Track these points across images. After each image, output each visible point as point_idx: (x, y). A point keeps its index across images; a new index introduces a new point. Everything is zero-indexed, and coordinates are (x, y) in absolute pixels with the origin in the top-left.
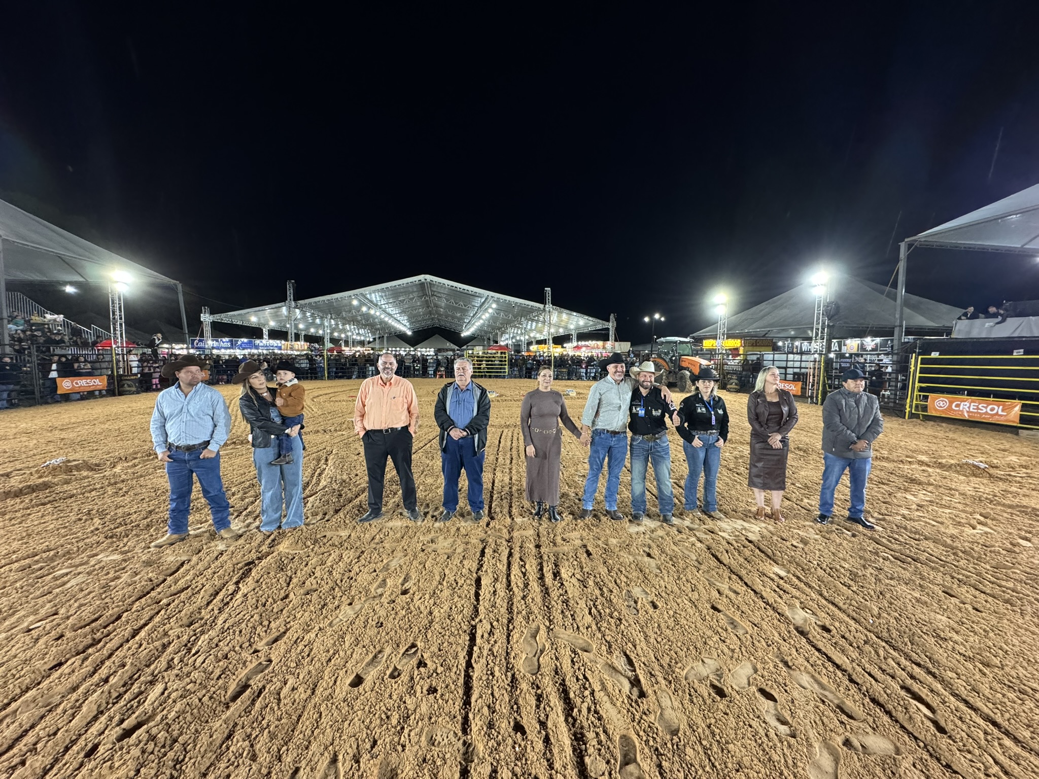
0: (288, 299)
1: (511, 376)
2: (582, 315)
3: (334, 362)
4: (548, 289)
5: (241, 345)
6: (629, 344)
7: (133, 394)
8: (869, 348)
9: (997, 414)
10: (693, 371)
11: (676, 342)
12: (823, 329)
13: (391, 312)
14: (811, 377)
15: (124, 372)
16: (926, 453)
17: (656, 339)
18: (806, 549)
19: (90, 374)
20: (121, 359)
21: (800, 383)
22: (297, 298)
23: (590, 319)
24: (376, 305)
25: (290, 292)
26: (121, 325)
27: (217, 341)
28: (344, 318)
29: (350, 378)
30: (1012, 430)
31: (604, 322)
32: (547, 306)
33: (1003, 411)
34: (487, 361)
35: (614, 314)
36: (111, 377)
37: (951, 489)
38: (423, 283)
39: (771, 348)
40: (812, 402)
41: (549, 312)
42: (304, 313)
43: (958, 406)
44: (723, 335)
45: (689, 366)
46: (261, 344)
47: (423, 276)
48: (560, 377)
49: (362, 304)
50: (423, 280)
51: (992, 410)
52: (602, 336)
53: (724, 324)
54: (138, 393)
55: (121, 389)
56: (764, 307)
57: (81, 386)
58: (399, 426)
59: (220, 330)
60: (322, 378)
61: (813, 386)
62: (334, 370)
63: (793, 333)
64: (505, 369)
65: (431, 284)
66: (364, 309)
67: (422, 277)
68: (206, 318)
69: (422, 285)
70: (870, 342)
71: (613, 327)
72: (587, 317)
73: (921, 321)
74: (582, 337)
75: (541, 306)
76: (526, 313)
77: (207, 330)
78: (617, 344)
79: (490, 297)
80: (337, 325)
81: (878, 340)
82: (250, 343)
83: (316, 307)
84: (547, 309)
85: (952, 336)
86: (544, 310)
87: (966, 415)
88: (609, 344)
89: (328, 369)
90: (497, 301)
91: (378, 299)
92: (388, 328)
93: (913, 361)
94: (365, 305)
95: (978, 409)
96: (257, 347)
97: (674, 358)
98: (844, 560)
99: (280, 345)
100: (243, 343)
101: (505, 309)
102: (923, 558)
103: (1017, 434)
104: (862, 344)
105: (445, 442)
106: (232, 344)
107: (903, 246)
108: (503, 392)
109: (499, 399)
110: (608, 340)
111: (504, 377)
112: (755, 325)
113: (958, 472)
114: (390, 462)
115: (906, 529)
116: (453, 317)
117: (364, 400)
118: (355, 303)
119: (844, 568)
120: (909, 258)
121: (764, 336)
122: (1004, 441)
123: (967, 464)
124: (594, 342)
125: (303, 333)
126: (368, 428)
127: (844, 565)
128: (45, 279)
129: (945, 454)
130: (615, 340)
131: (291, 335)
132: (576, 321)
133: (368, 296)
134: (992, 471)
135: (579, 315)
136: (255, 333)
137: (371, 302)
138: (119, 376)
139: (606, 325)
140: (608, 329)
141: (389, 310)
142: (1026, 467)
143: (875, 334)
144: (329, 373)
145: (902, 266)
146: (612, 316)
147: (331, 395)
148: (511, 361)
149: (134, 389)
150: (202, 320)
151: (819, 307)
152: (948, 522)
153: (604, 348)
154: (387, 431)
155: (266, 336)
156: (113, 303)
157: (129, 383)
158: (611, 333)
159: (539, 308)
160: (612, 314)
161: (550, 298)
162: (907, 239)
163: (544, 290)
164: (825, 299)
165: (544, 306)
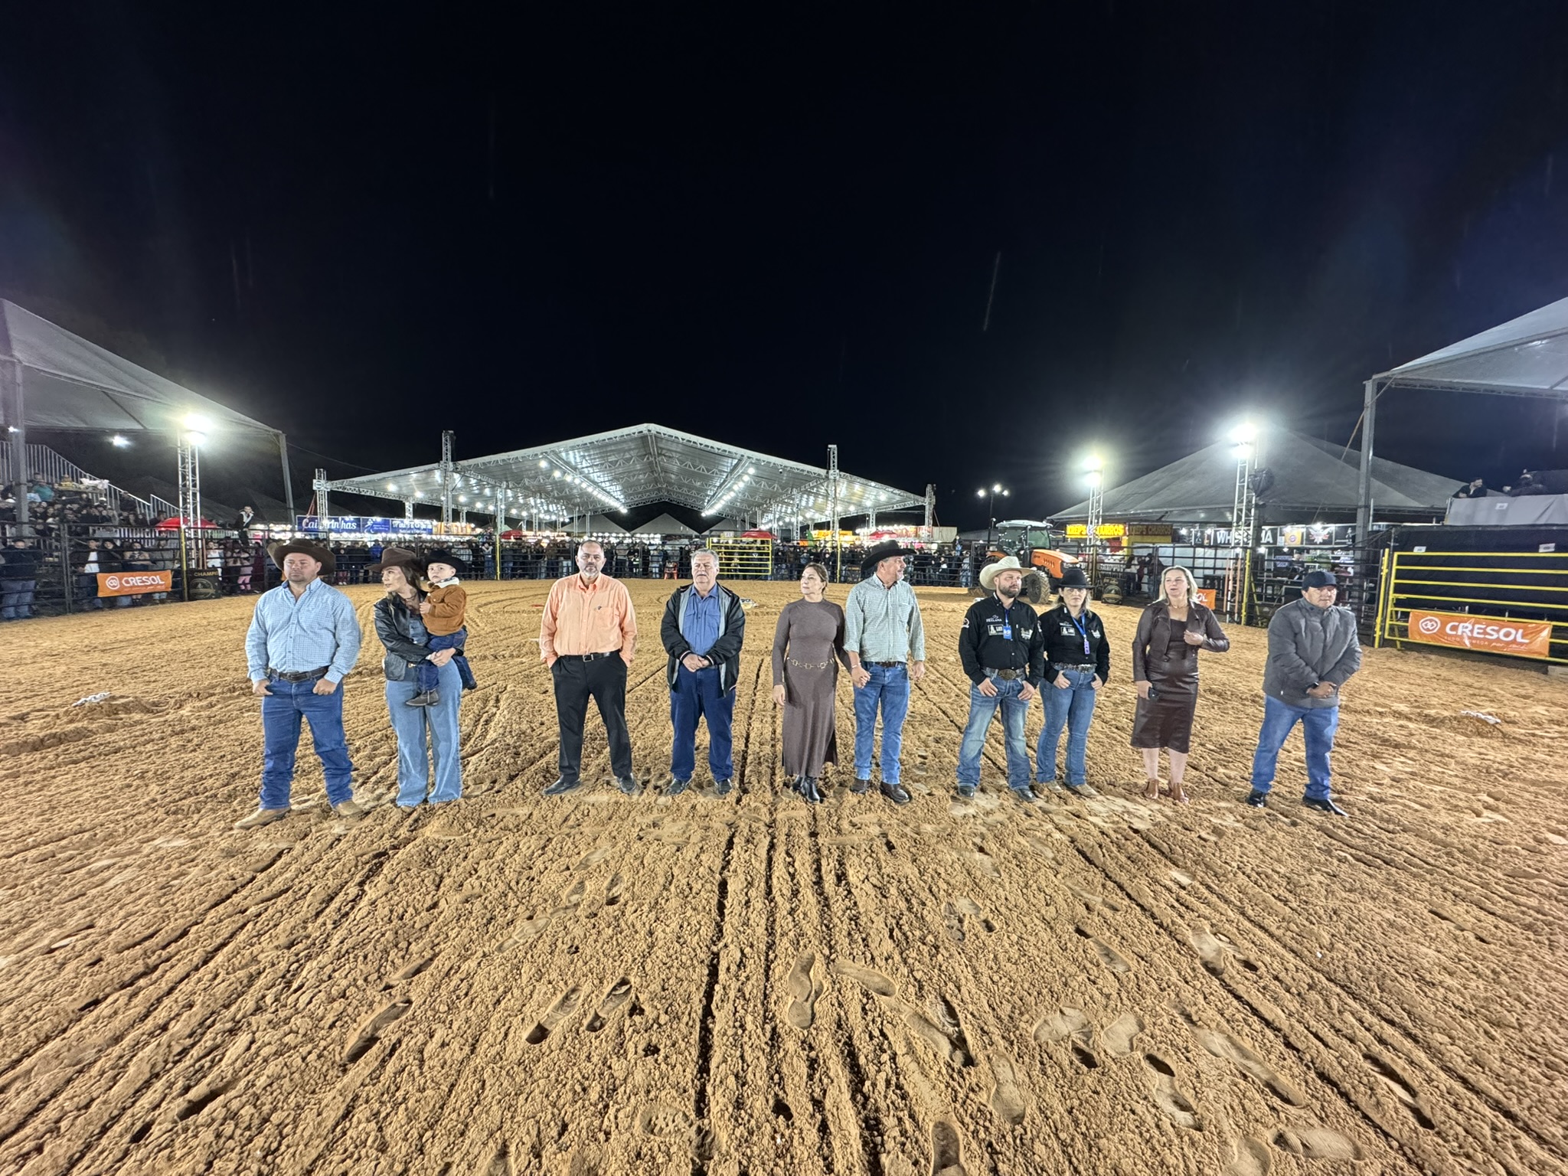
0: (444, 458)
1: (777, 577)
2: (884, 486)
3: (511, 553)
4: (833, 447)
5: (372, 527)
6: (954, 530)
7: (210, 598)
8: (1319, 540)
9: (1514, 641)
10: (1052, 572)
11: (1025, 528)
12: (1249, 510)
13: (596, 480)
14: (1231, 583)
15: (198, 565)
16: (1406, 700)
17: (996, 523)
18: (1221, 844)
19: (144, 569)
20: (194, 546)
21: (1214, 592)
22: (456, 458)
23: (897, 491)
24: (575, 469)
25: (447, 448)
26: (194, 495)
27: (337, 520)
28: (527, 488)
29: (532, 577)
30: (1540, 666)
31: (917, 497)
32: (831, 472)
33: (1523, 636)
34: (743, 554)
35: (932, 484)
36: (177, 573)
37: (1442, 755)
38: (645, 437)
39: (1169, 538)
40: (1232, 621)
41: (835, 480)
42: (466, 479)
43: (1454, 628)
44: (1097, 517)
45: (1046, 564)
46: (401, 526)
47: (645, 425)
48: (850, 579)
49: (553, 466)
50: (646, 432)
51: (1507, 635)
52: (914, 517)
53: (1098, 502)
54: (218, 597)
55: (192, 591)
56: (1157, 476)
57: (134, 586)
58: (607, 650)
59: (341, 503)
60: (491, 577)
61: (1233, 595)
62: (511, 565)
63: (1202, 515)
64: (767, 565)
65: (658, 437)
66: (557, 474)
67: (644, 427)
68: (321, 486)
69: (643, 439)
70: (1321, 531)
71: (930, 504)
72: (891, 489)
73: (1398, 499)
74: (884, 518)
75: (822, 472)
76: (800, 482)
77: (323, 503)
78: (936, 529)
79: (745, 458)
80: (516, 497)
81: (1333, 527)
82: (386, 523)
83: (484, 471)
84: (831, 477)
85: (1447, 522)
86: (827, 478)
87: (1467, 642)
88: (924, 530)
89: (502, 563)
90: (757, 464)
91: (578, 460)
92: (592, 502)
93: (1385, 559)
94: (558, 467)
95: (1485, 633)
96: (396, 530)
97: (1022, 552)
98: (1279, 861)
99: (430, 527)
100: (375, 523)
101: (769, 476)
102: (1399, 859)
103: (1546, 673)
104: (1308, 534)
105: (676, 675)
106: (358, 525)
107: (1369, 386)
108: (764, 600)
109: (758, 611)
110: (923, 524)
111: (766, 578)
112: (1145, 504)
113: (1454, 729)
114: (593, 706)
115: (1373, 814)
116: (690, 488)
117: (554, 610)
118: (543, 464)
119: (1278, 873)
120: (1380, 404)
121: (1159, 520)
122: (1527, 683)
123: (1467, 717)
124: (902, 527)
125: (465, 509)
126: (561, 653)
127: (1278, 870)
128: (82, 425)
129: (1434, 701)
130: (934, 524)
131: (447, 513)
132: (876, 496)
133: (563, 455)
134: (1507, 728)
135: (879, 485)
136: (393, 508)
137: (568, 463)
138: (190, 571)
139: (919, 501)
140: (923, 508)
141: (594, 476)
142: (1559, 723)
143: (1328, 517)
144: (502, 569)
145: (1368, 416)
146: (929, 488)
147: (505, 603)
148: (777, 554)
149: (211, 591)
150: (314, 488)
151: (1242, 476)
152: (1440, 806)
153: (917, 535)
154: (588, 657)
155: (409, 512)
156: (183, 462)
157: (205, 581)
158: (928, 513)
159: (819, 474)
160: (929, 485)
161: (836, 461)
162: (1376, 376)
163: (827, 448)
164: (1252, 465)
165: (827, 472)
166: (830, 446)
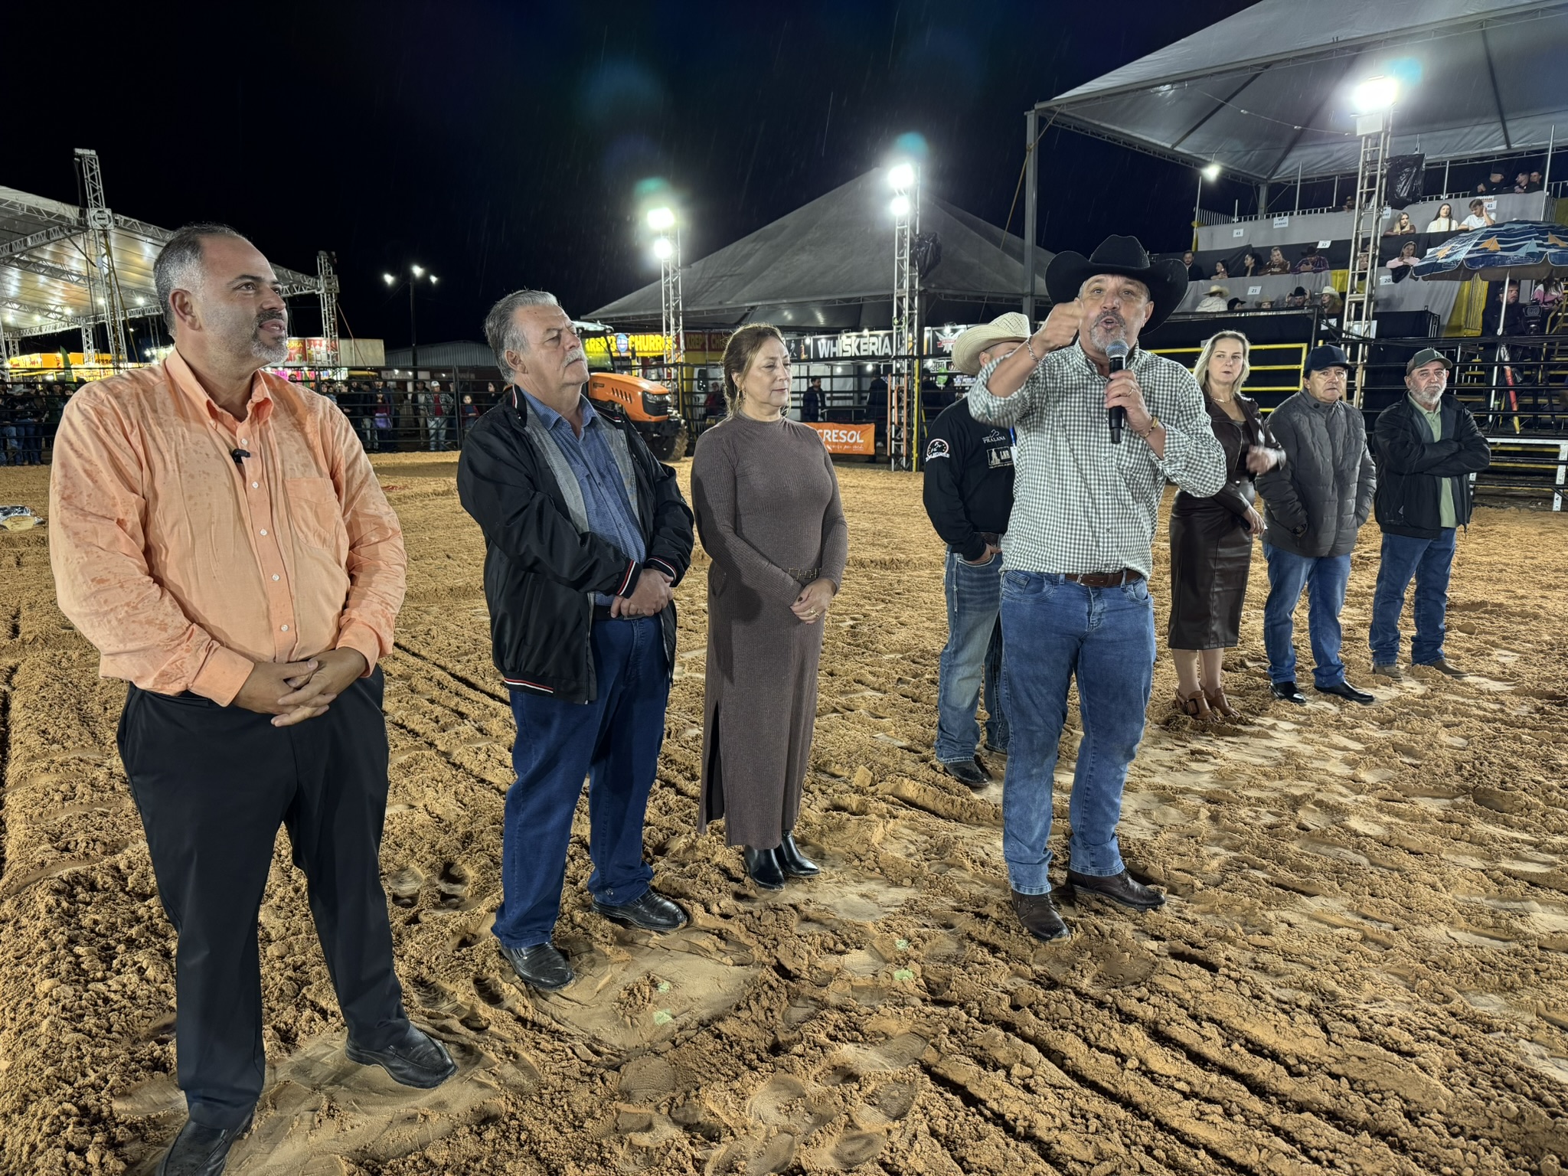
4: (87, 153)
6: (379, 345)
31: (300, 276)
32: (92, 212)
35: (328, 250)
40: (899, 468)
41: (103, 233)
45: (615, 396)
53: (673, 290)
56: (748, 249)
71: (329, 291)
75: (71, 212)
78: (343, 344)
84: (92, 223)
86: (83, 226)
88: (321, 345)
107: (1031, 120)
110: (319, 332)
130: (343, 335)
139: (307, 285)
140: (314, 299)
145: (1030, 164)
146: (322, 259)
153: (305, 355)
158: (327, 311)
159: (61, 217)
160: (321, 252)
161: (100, 187)
162: (1037, 106)
163: (73, 155)
164: (913, 229)
165: (82, 214)
166: (79, 151)
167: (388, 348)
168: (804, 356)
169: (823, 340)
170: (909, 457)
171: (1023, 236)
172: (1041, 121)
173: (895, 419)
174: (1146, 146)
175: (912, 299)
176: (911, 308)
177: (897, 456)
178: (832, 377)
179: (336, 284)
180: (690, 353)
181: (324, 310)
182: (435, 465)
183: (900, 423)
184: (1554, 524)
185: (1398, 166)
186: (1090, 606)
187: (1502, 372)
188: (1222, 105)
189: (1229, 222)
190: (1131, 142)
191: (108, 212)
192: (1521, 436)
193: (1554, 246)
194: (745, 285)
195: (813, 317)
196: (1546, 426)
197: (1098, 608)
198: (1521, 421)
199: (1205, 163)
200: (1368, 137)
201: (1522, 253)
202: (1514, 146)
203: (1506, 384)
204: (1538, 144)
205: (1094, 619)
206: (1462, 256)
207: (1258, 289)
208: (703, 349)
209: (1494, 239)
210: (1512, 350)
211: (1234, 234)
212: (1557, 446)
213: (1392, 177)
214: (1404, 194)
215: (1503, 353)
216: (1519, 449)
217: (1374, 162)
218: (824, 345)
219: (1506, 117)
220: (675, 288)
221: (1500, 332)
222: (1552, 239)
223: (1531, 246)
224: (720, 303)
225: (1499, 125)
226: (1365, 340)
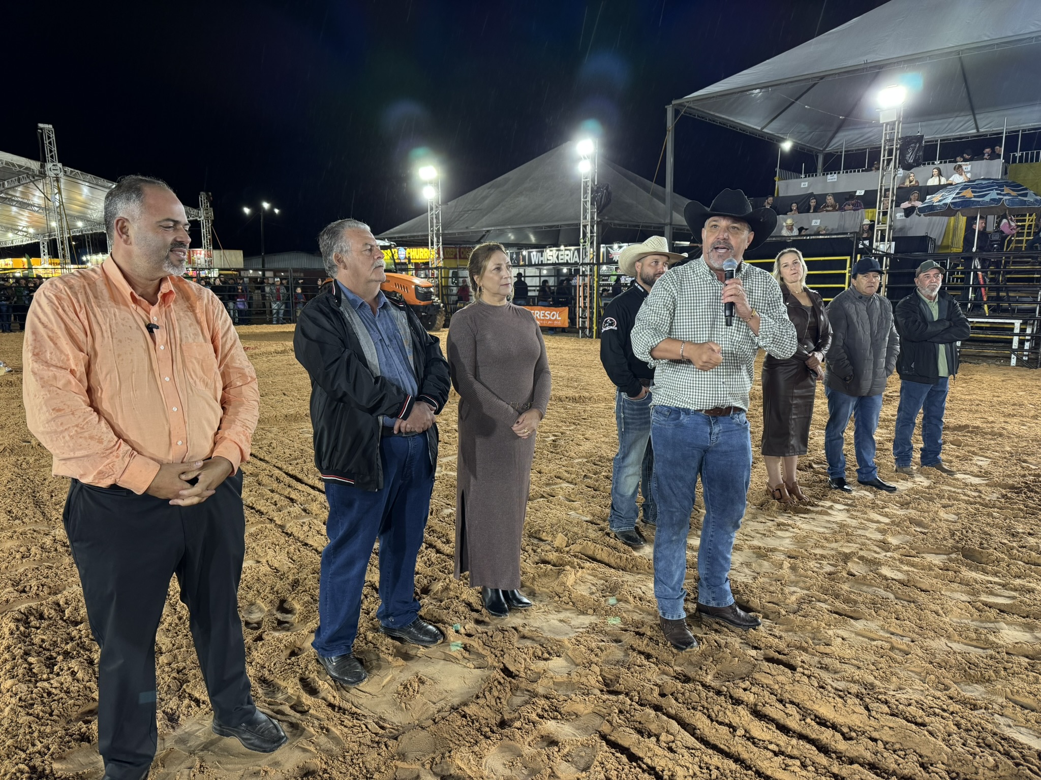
4: (47, 127)
6: (240, 254)
14: (581, 299)
32: (49, 165)
35: (207, 192)
40: (584, 336)
41: (56, 179)
45: (397, 288)
56: (485, 193)
71: (207, 218)
75: (35, 165)
78: (216, 253)
84: (51, 174)
86: (43, 175)
104: (608, 252)
107: (669, 112)
110: (199, 245)
130: (216, 247)
145: (669, 138)
146: (202, 197)
158: (205, 231)
159: (27, 168)
160: (202, 193)
161: (55, 149)
162: (674, 102)
163: (37, 128)
164: (593, 181)
165: (42, 166)
166: (41, 125)
167: (245, 256)
168: (522, 263)
169: (534, 253)
170: (591, 329)
171: (664, 186)
172: (677, 112)
173: (582, 304)
174: (744, 129)
175: (592, 226)
176: (592, 232)
177: (584, 328)
178: (540, 276)
179: (211, 214)
180: (447, 261)
181: (203, 231)
182: (276, 333)
183: (585, 307)
184: (1012, 374)
185: (907, 142)
186: (711, 429)
187: (976, 275)
188: (793, 103)
189: (798, 177)
190: (735, 126)
191: (60, 165)
192: (989, 317)
193: (1008, 194)
194: (484, 216)
195: (528, 238)
196: (1005, 310)
197: (716, 429)
198: (989, 307)
199: (783, 140)
200: (887, 124)
201: (987, 199)
202: (981, 130)
203: (979, 283)
204: (996, 129)
205: (714, 437)
206: (949, 200)
207: (819, 221)
208: (455, 258)
209: (969, 190)
210: (983, 261)
211: (803, 185)
212: (1013, 324)
213: (903, 150)
214: (911, 161)
215: (977, 263)
216: (988, 325)
217: (891, 140)
218: (535, 255)
219: (976, 112)
220: (437, 218)
221: (974, 249)
222: (1007, 190)
223: (993, 195)
224: (467, 228)
225: (972, 117)
226: (887, 255)
